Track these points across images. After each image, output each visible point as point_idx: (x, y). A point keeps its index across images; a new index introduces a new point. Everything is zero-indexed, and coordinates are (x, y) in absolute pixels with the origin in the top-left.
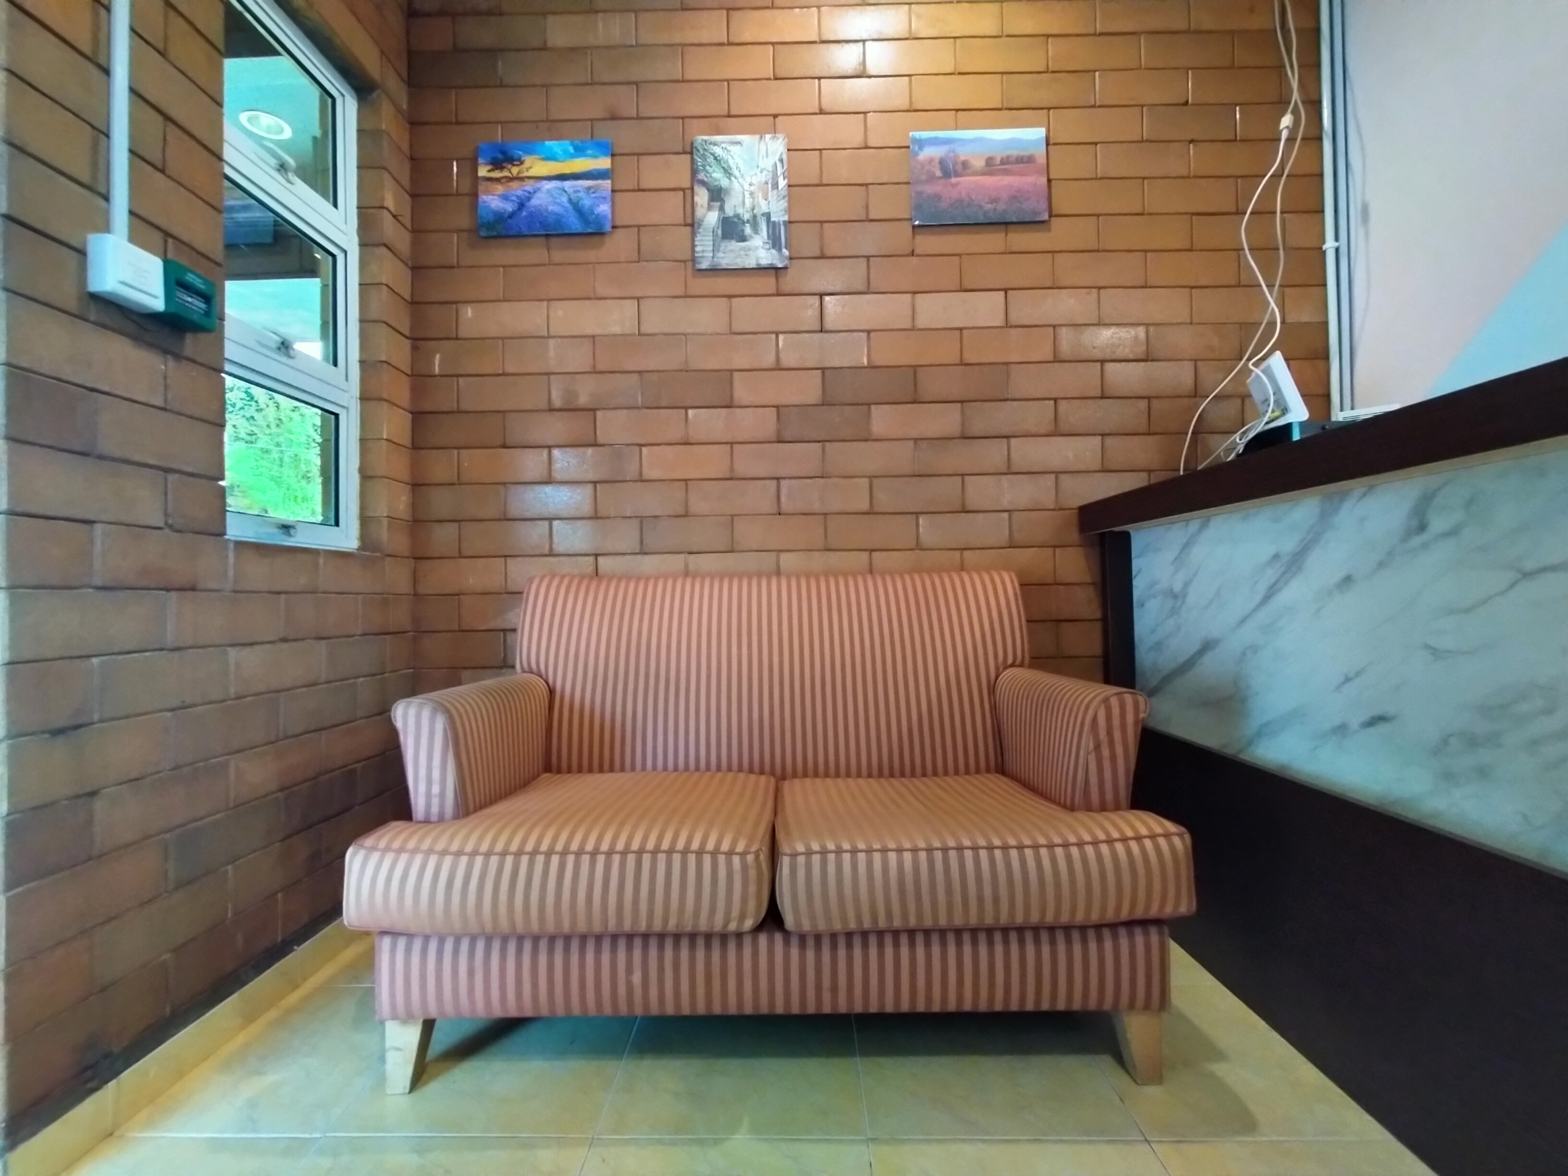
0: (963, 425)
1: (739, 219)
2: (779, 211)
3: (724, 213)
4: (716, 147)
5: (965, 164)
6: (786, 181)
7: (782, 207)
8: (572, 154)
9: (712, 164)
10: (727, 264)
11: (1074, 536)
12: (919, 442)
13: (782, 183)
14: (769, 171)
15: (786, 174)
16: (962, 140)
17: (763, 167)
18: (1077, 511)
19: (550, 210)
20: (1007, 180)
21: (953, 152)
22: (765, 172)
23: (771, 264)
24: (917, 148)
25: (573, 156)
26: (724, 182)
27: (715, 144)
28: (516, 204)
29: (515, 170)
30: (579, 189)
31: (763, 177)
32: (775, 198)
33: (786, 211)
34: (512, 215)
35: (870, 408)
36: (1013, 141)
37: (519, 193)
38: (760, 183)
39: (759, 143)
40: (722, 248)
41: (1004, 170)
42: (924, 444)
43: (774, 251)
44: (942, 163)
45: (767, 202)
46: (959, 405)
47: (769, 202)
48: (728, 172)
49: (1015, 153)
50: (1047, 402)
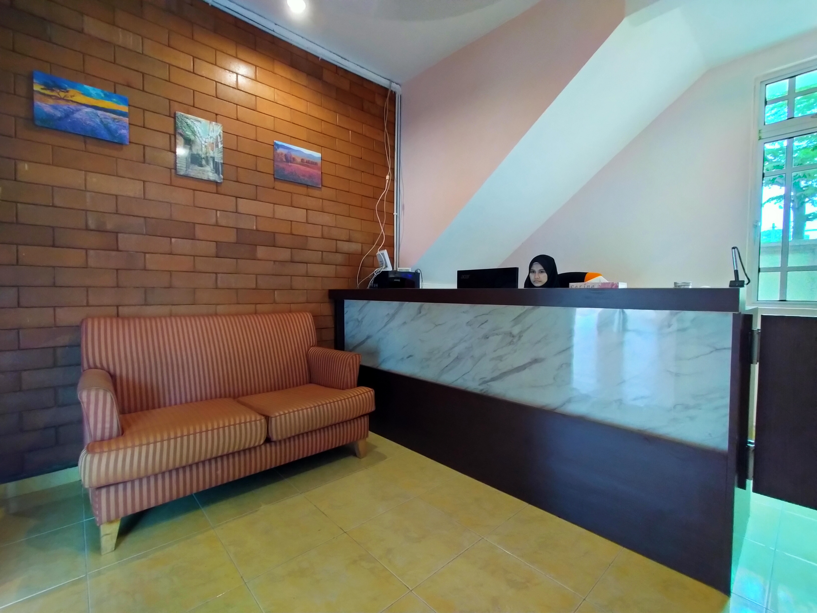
0: (291, 257)
1: (200, 156)
2: (219, 157)
3: (192, 152)
4: (188, 120)
5: (294, 159)
6: (222, 145)
7: (220, 156)
8: (102, 97)
9: (186, 127)
10: (193, 175)
11: (327, 299)
12: (275, 262)
13: (220, 146)
14: (214, 139)
15: (222, 142)
16: (293, 149)
17: (211, 136)
18: (328, 291)
19: (88, 123)
20: (308, 169)
21: (290, 153)
22: (212, 139)
23: (215, 180)
24: (276, 148)
25: (102, 98)
26: (192, 137)
27: (187, 118)
28: (64, 114)
29: (62, 94)
30: (108, 117)
31: (211, 141)
32: (217, 151)
33: (222, 159)
34: (60, 119)
35: (256, 247)
36: (310, 155)
37: (65, 108)
38: (210, 142)
39: (210, 124)
40: (190, 168)
41: (307, 165)
42: (277, 263)
43: (216, 175)
44: (286, 155)
45: (213, 152)
46: (290, 249)
47: (214, 153)
48: (194, 133)
49: (311, 160)
50: (319, 252)
